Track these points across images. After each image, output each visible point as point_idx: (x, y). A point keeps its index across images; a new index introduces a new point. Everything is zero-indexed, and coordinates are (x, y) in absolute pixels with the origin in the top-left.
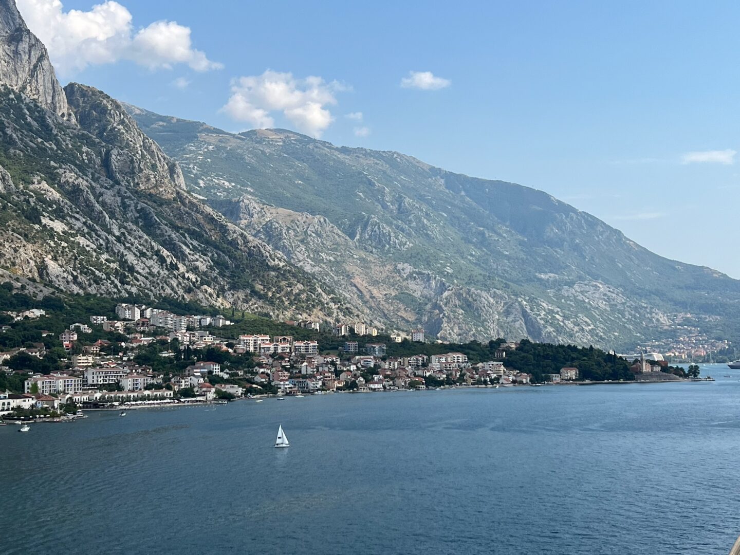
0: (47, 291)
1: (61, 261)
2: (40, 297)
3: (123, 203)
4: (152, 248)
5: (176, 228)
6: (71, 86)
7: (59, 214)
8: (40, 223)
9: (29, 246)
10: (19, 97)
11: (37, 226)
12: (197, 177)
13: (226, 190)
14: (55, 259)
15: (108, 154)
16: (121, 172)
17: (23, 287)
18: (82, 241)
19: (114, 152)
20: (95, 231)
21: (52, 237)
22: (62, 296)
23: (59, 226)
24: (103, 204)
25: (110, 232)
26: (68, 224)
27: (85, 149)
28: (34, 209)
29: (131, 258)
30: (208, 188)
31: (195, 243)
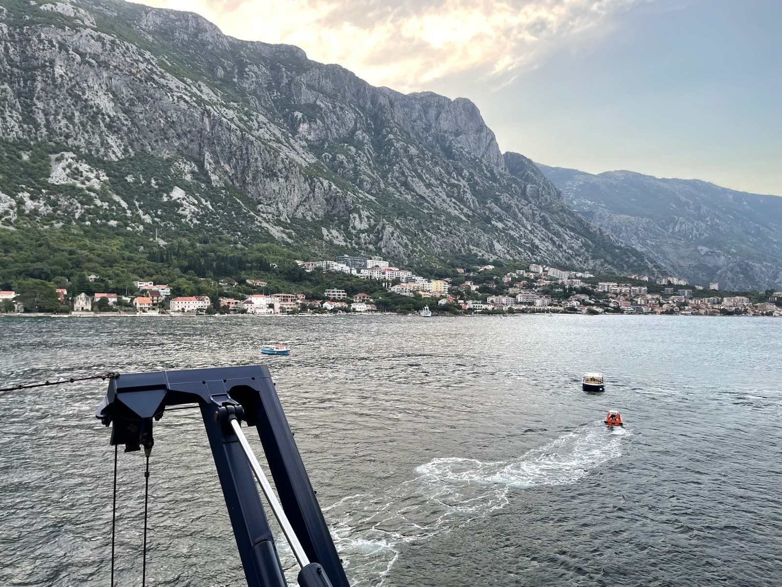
0: (495, 257)
1: (502, 242)
2: (491, 260)
3: (533, 213)
4: (548, 236)
5: (562, 226)
6: (507, 153)
7: (500, 219)
8: (491, 224)
9: (486, 235)
10: (481, 161)
11: (489, 225)
12: (573, 199)
13: (589, 206)
14: (498, 242)
15: (525, 187)
16: (532, 197)
17: (483, 255)
18: (512, 233)
19: (529, 186)
20: (518, 227)
21: (497, 231)
22: (502, 260)
23: (500, 225)
24: (523, 214)
25: (526, 228)
26: (504, 224)
27: (513, 185)
28: (488, 217)
29: (537, 242)
30: (579, 205)
31: (572, 234)
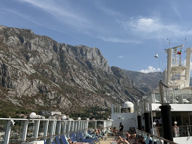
0: (106, 108)
1: (109, 101)
2: (104, 109)
3: (122, 89)
4: (128, 98)
5: (133, 94)
6: (112, 67)
7: (109, 92)
8: (105, 94)
9: (103, 99)
10: (102, 70)
11: (105, 95)
12: (138, 83)
13: (145, 85)
14: (108, 101)
15: (119, 80)
16: (122, 83)
17: (101, 107)
18: (113, 97)
20: (116, 95)
21: (107, 97)
22: (109, 108)
23: (109, 94)
24: (118, 90)
25: (119, 95)
26: (111, 94)
27: (114, 79)
28: (104, 91)
29: (123, 100)
30: (141, 85)
